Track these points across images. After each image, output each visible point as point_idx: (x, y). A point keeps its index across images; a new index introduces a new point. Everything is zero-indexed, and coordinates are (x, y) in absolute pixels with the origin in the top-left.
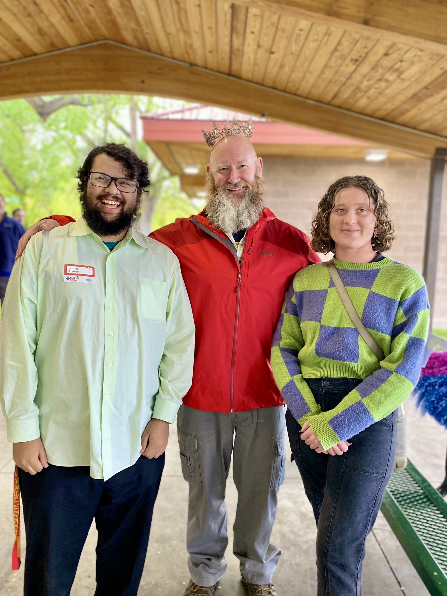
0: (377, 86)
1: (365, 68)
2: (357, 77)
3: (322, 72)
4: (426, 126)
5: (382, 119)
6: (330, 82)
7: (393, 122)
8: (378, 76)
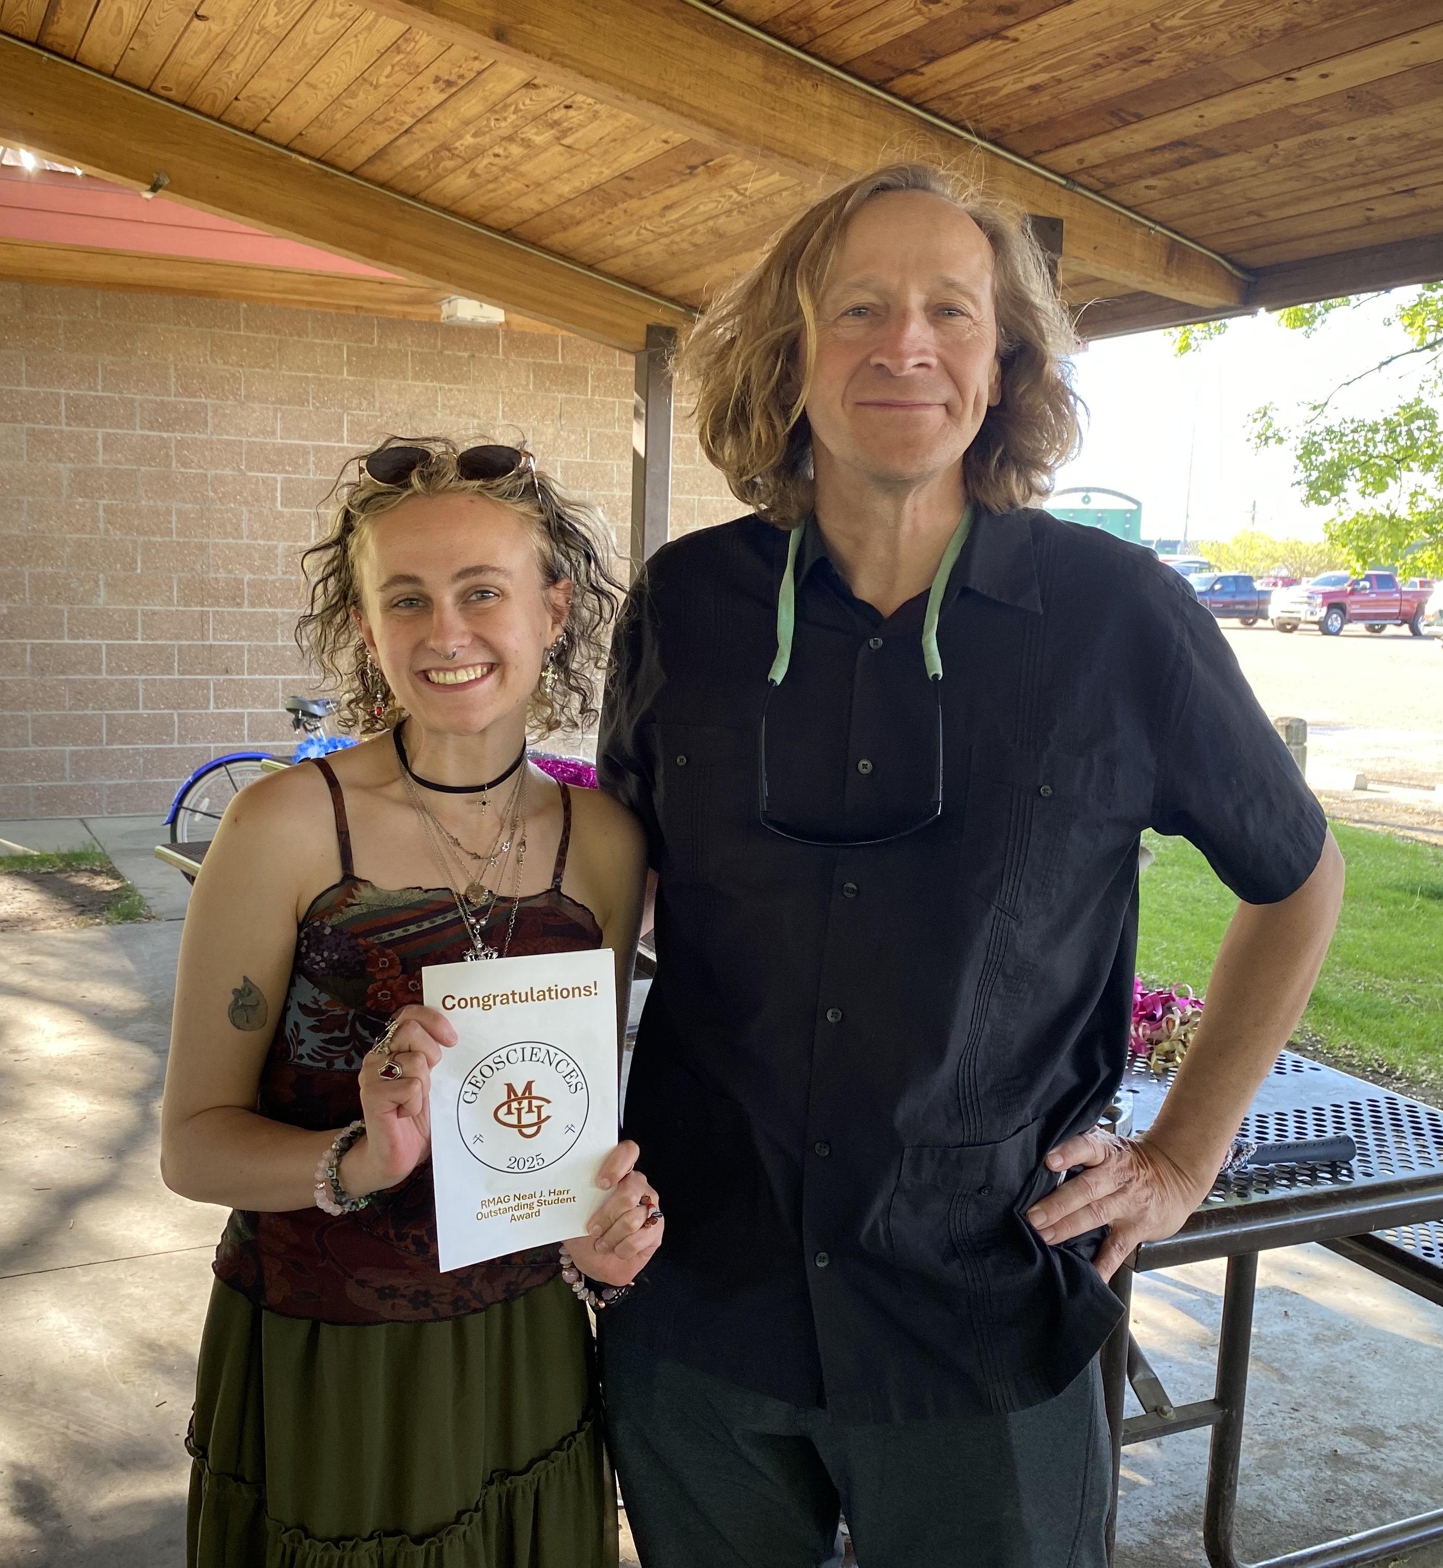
1: (470, 105)
2: (446, 122)
3: (349, 90)
6: (370, 118)
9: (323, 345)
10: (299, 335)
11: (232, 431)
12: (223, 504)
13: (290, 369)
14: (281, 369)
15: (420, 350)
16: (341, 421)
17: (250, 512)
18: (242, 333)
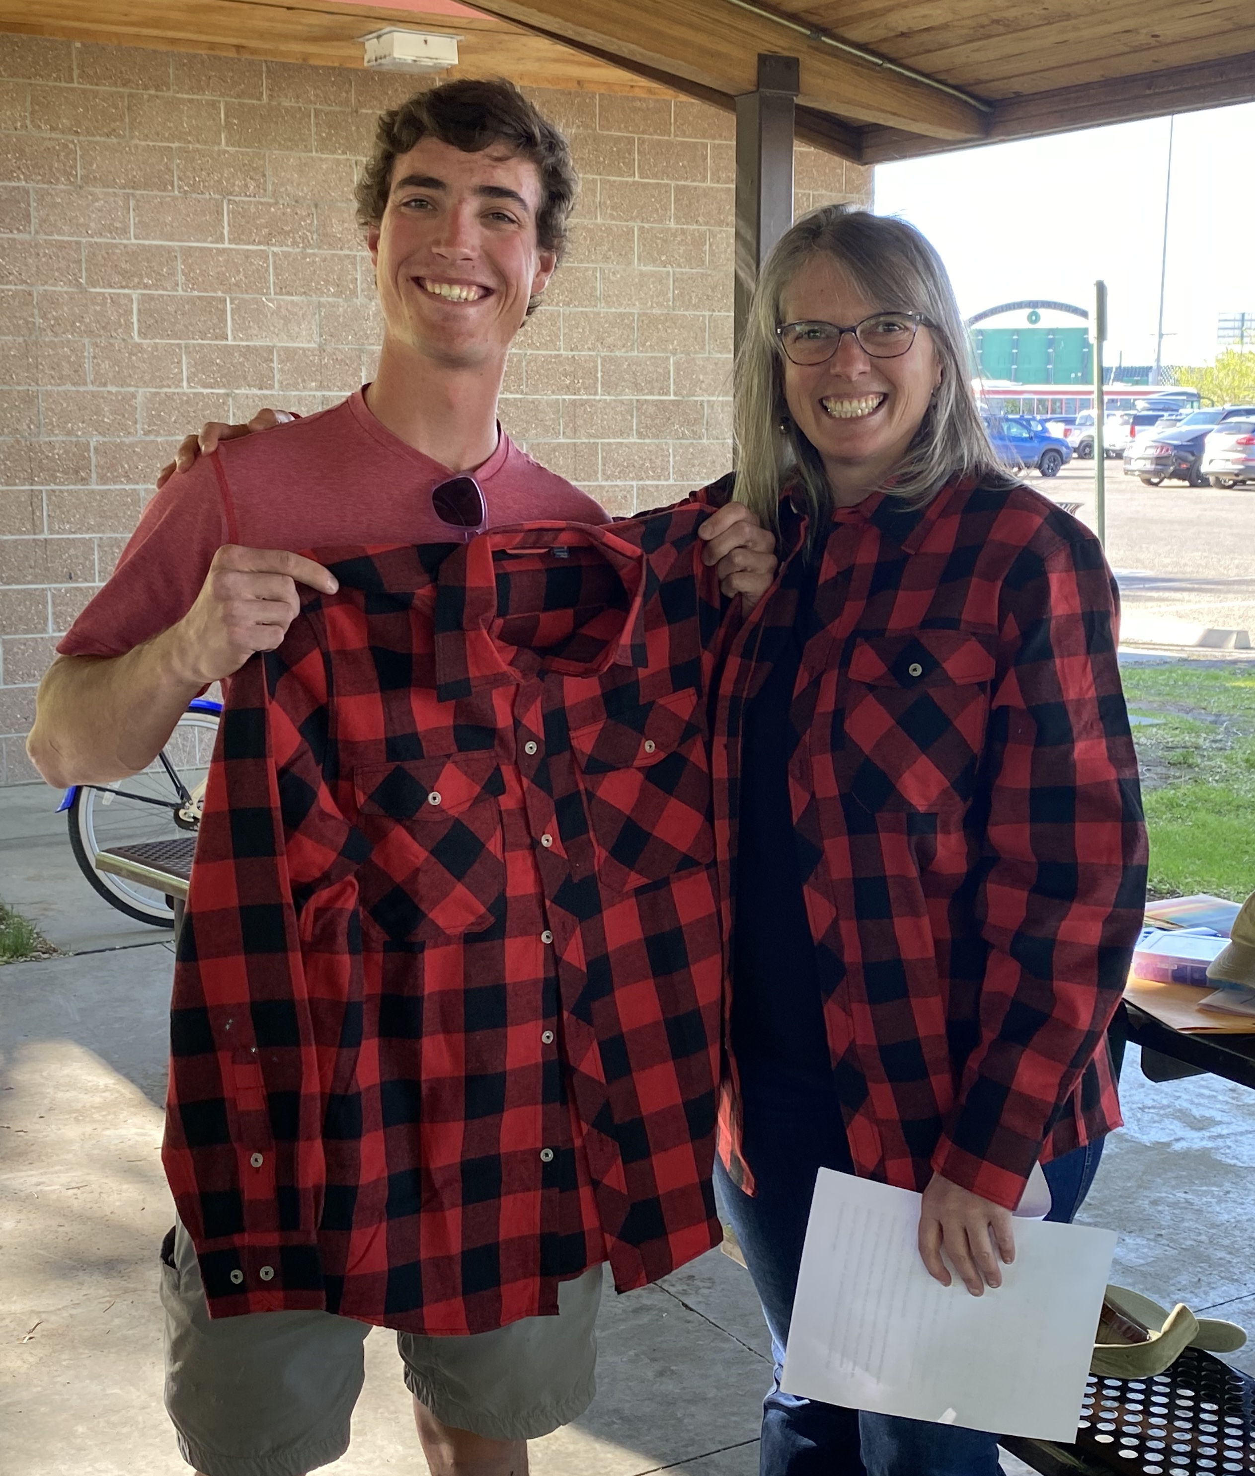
9: (191, 101)
10: (157, 88)
11: (66, 228)
12: (56, 335)
13: (146, 137)
14: (132, 138)
15: (327, 108)
16: (219, 213)
17: (96, 345)
18: (75, 85)
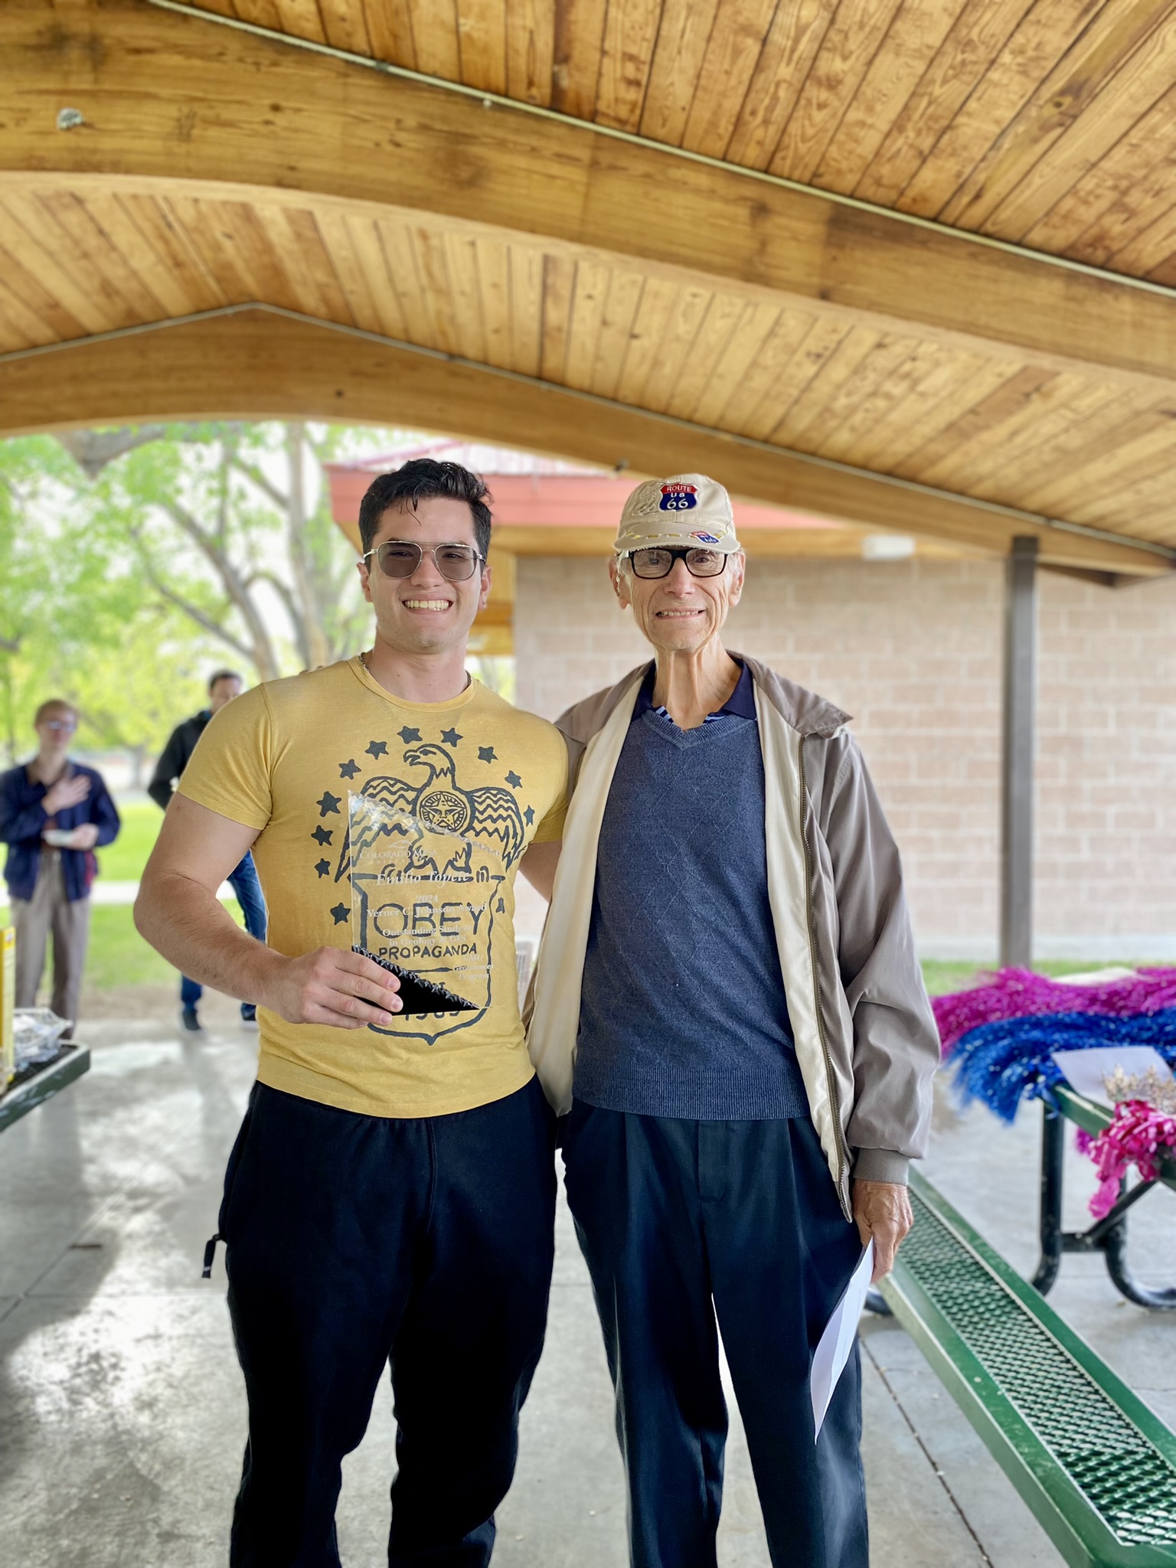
0: (867, 405)
1: (838, 371)
2: (823, 388)
3: (747, 376)
4: (986, 488)
5: (889, 473)
6: (767, 395)
7: (912, 479)
8: (867, 386)
